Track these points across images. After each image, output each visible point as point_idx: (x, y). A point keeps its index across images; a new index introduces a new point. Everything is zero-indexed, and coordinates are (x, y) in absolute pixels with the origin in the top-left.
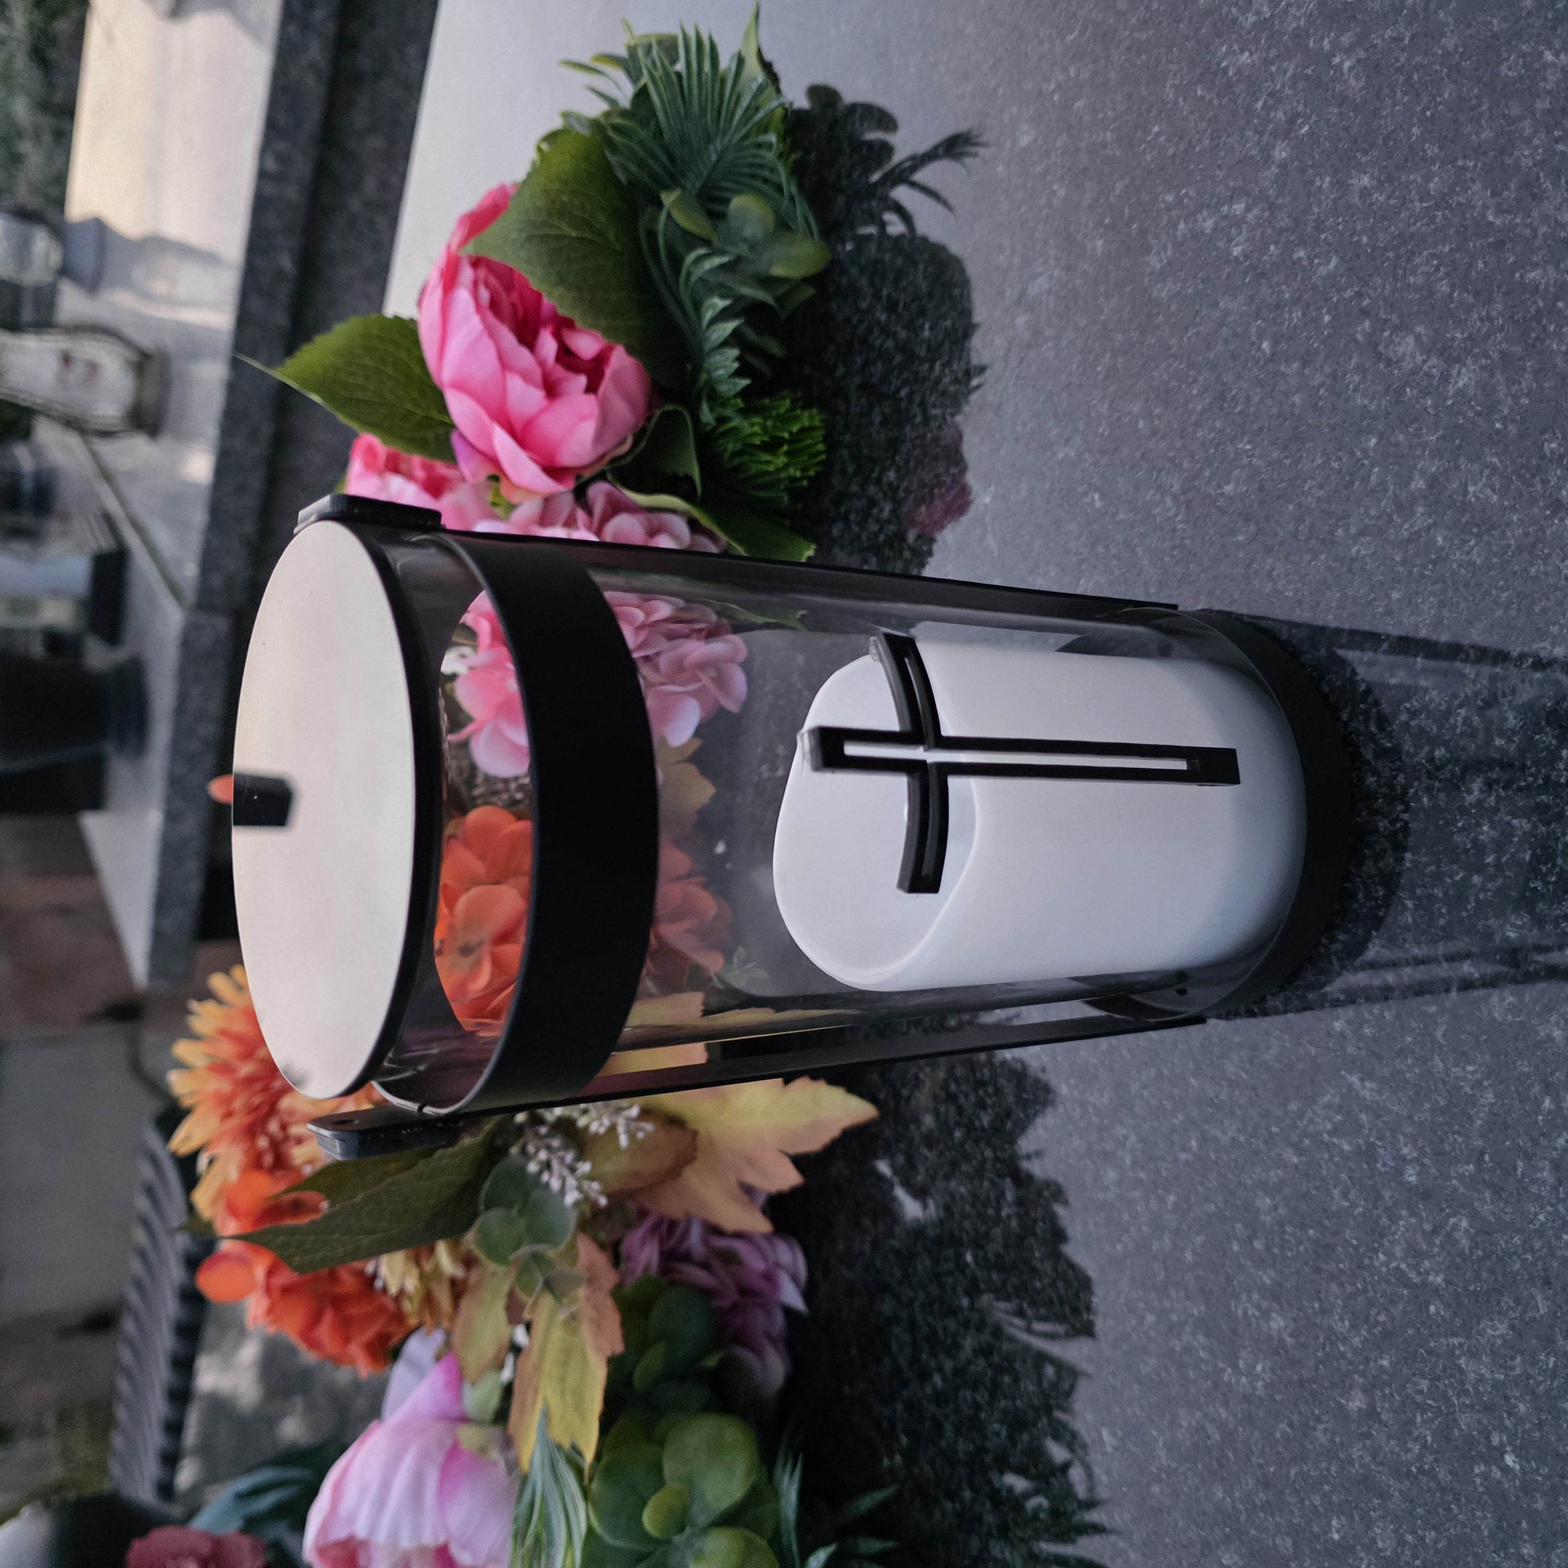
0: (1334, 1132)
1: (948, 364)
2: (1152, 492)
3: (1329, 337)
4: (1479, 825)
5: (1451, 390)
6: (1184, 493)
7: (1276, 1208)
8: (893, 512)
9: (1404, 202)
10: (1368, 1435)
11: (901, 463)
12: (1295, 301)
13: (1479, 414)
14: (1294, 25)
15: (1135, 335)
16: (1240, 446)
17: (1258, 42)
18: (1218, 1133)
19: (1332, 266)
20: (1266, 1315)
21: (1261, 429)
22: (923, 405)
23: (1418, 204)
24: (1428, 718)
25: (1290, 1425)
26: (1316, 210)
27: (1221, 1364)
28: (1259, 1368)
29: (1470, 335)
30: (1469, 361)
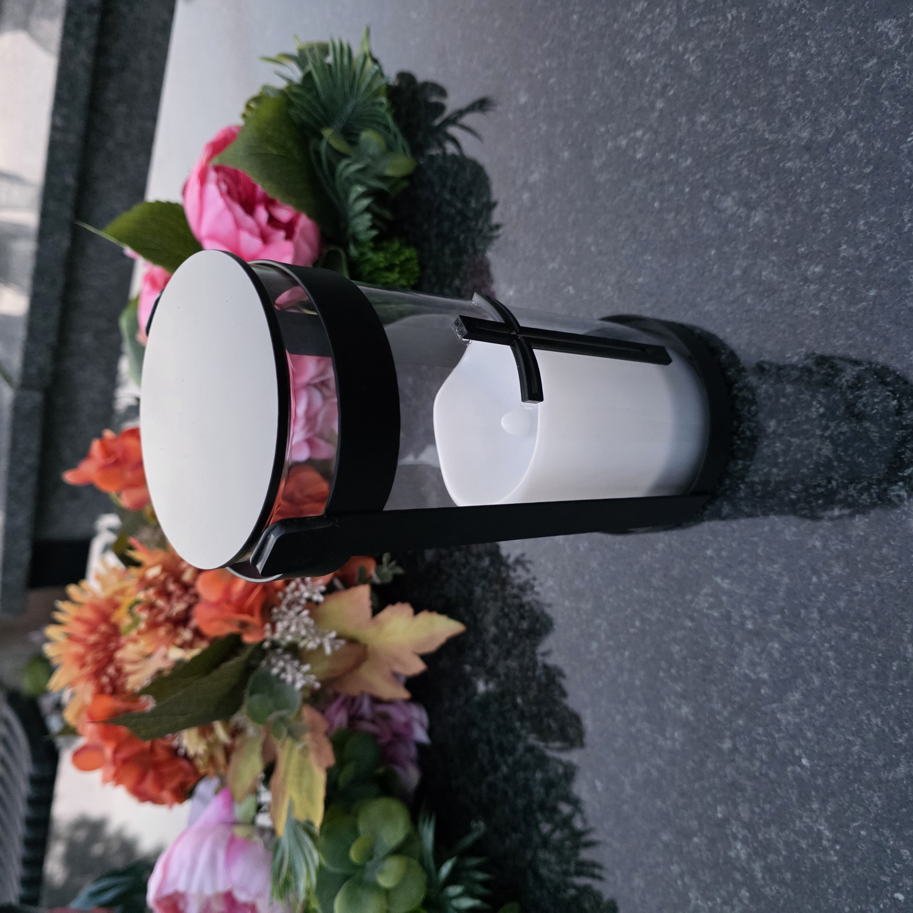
0: (710, 607)
2: (600, 284)
3: (688, 199)
4: (774, 443)
5: (751, 224)
6: (618, 283)
7: (682, 650)
10: (733, 761)
12: (671, 181)
13: (765, 235)
14: (663, 39)
15: (588, 202)
16: (645, 258)
17: (645, 48)
18: (649, 616)
19: (688, 162)
20: (679, 707)
21: (656, 248)
23: (730, 130)
25: (694, 761)
26: (679, 134)
27: (656, 736)
28: (676, 735)
29: (760, 195)
30: (760, 209)
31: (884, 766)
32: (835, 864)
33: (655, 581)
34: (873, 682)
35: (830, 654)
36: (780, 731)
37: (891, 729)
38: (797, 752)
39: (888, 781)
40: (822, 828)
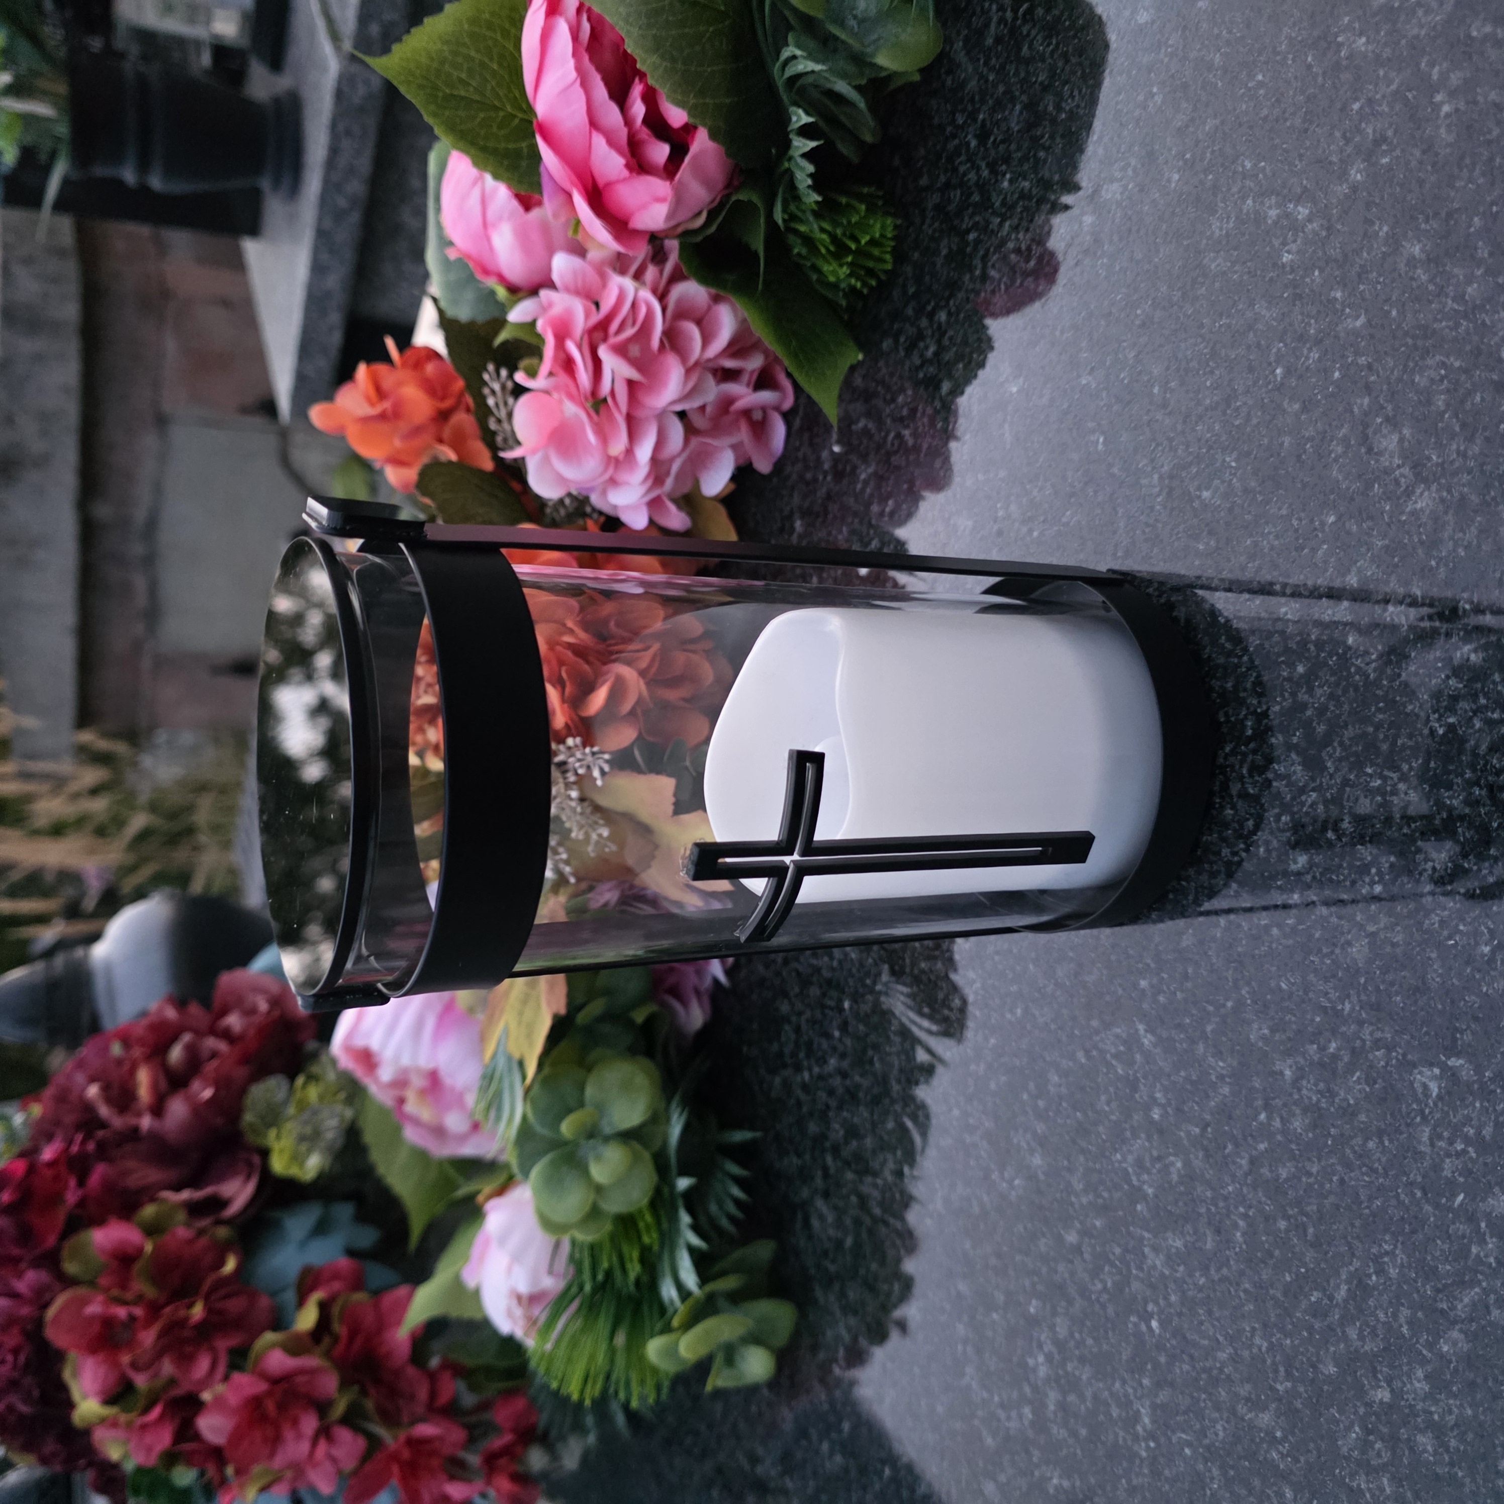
0: (1116, 1056)
1: (1016, 228)
2: (1145, 461)
3: (1333, 395)
5: (1409, 507)
6: (1171, 477)
7: (1060, 1086)
8: (936, 354)
9: (1441, 292)
10: (1071, 1262)
11: (953, 309)
12: (1318, 342)
13: (1422, 543)
14: (1415, 31)
15: (1177, 295)
16: (1228, 459)
17: (1378, 32)
18: (1037, 1013)
19: (1358, 323)
20: (1032, 1151)
21: (1248, 454)
22: (985, 259)
23: (1450, 302)
24: (1287, 786)
25: (1025, 1228)
26: (1365, 254)
27: (993, 1166)
28: (1017, 1182)
29: (1443, 463)
30: (1434, 487)
31: (1248, 1400)
32: (1142, 1460)
33: (1060, 973)
34: (1279, 1295)
35: (1241, 1223)
36: (1140, 1268)
37: (1274, 1363)
38: (1150, 1307)
39: (1243, 1419)
40: (1143, 1411)
